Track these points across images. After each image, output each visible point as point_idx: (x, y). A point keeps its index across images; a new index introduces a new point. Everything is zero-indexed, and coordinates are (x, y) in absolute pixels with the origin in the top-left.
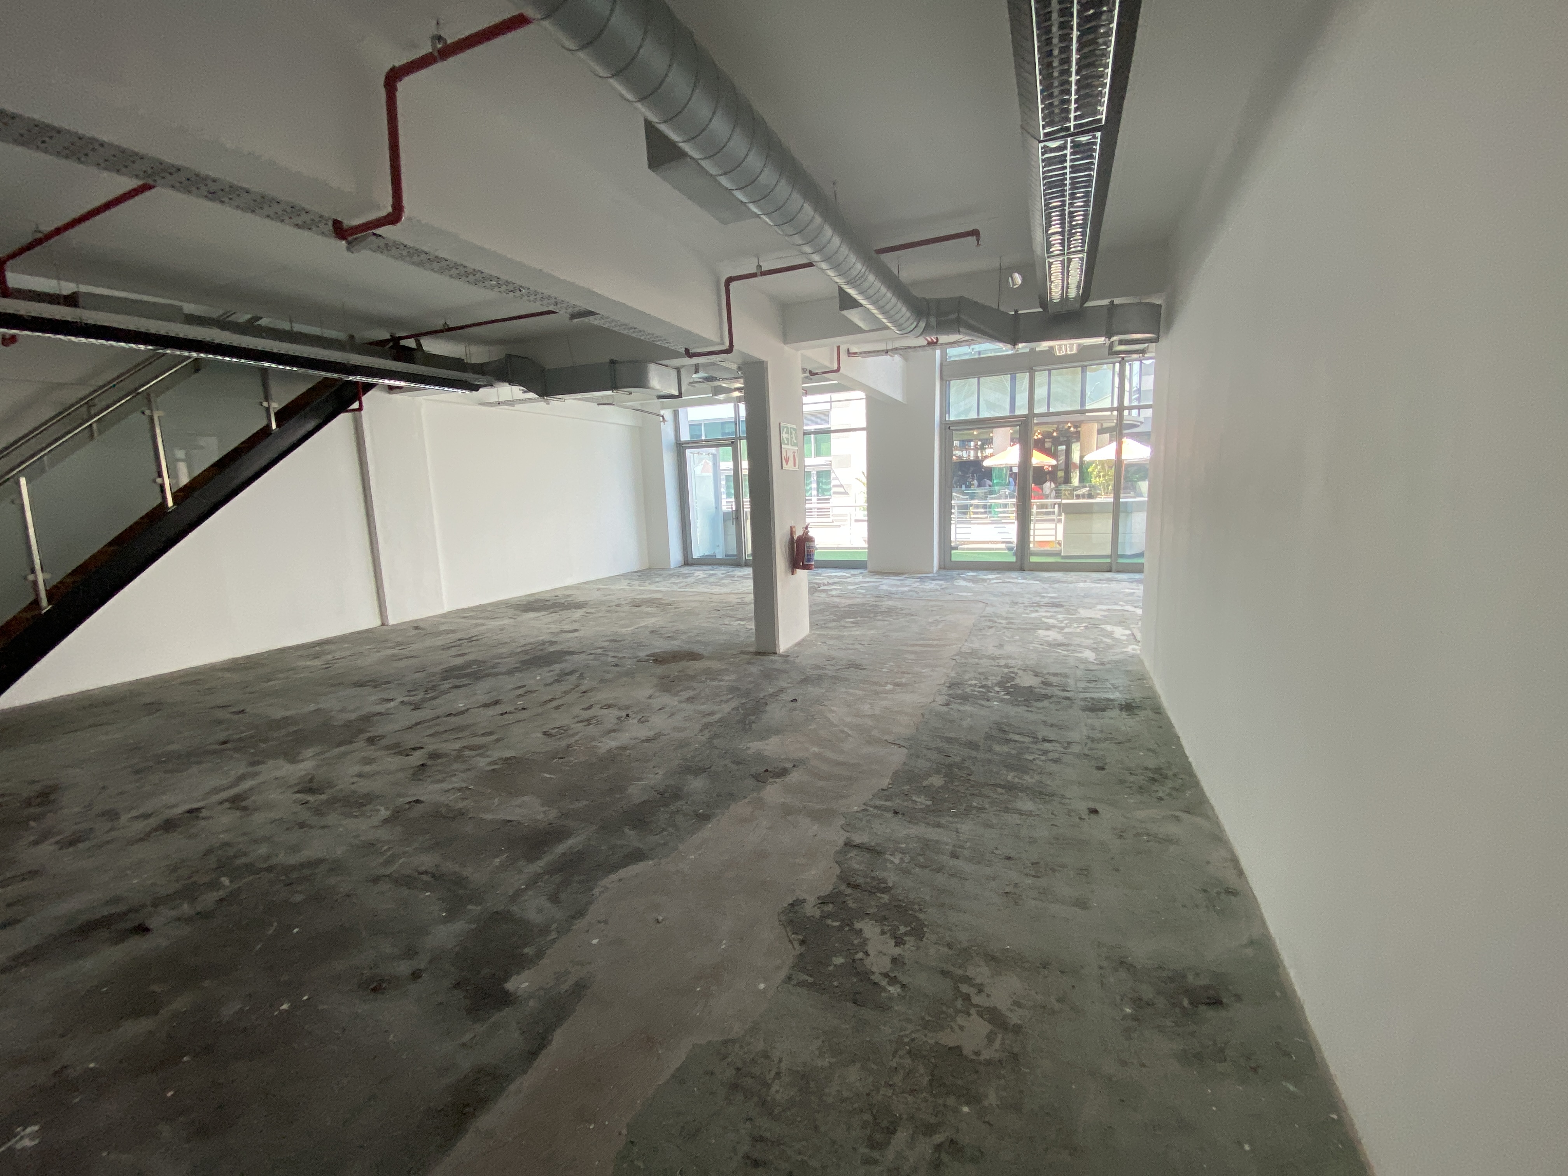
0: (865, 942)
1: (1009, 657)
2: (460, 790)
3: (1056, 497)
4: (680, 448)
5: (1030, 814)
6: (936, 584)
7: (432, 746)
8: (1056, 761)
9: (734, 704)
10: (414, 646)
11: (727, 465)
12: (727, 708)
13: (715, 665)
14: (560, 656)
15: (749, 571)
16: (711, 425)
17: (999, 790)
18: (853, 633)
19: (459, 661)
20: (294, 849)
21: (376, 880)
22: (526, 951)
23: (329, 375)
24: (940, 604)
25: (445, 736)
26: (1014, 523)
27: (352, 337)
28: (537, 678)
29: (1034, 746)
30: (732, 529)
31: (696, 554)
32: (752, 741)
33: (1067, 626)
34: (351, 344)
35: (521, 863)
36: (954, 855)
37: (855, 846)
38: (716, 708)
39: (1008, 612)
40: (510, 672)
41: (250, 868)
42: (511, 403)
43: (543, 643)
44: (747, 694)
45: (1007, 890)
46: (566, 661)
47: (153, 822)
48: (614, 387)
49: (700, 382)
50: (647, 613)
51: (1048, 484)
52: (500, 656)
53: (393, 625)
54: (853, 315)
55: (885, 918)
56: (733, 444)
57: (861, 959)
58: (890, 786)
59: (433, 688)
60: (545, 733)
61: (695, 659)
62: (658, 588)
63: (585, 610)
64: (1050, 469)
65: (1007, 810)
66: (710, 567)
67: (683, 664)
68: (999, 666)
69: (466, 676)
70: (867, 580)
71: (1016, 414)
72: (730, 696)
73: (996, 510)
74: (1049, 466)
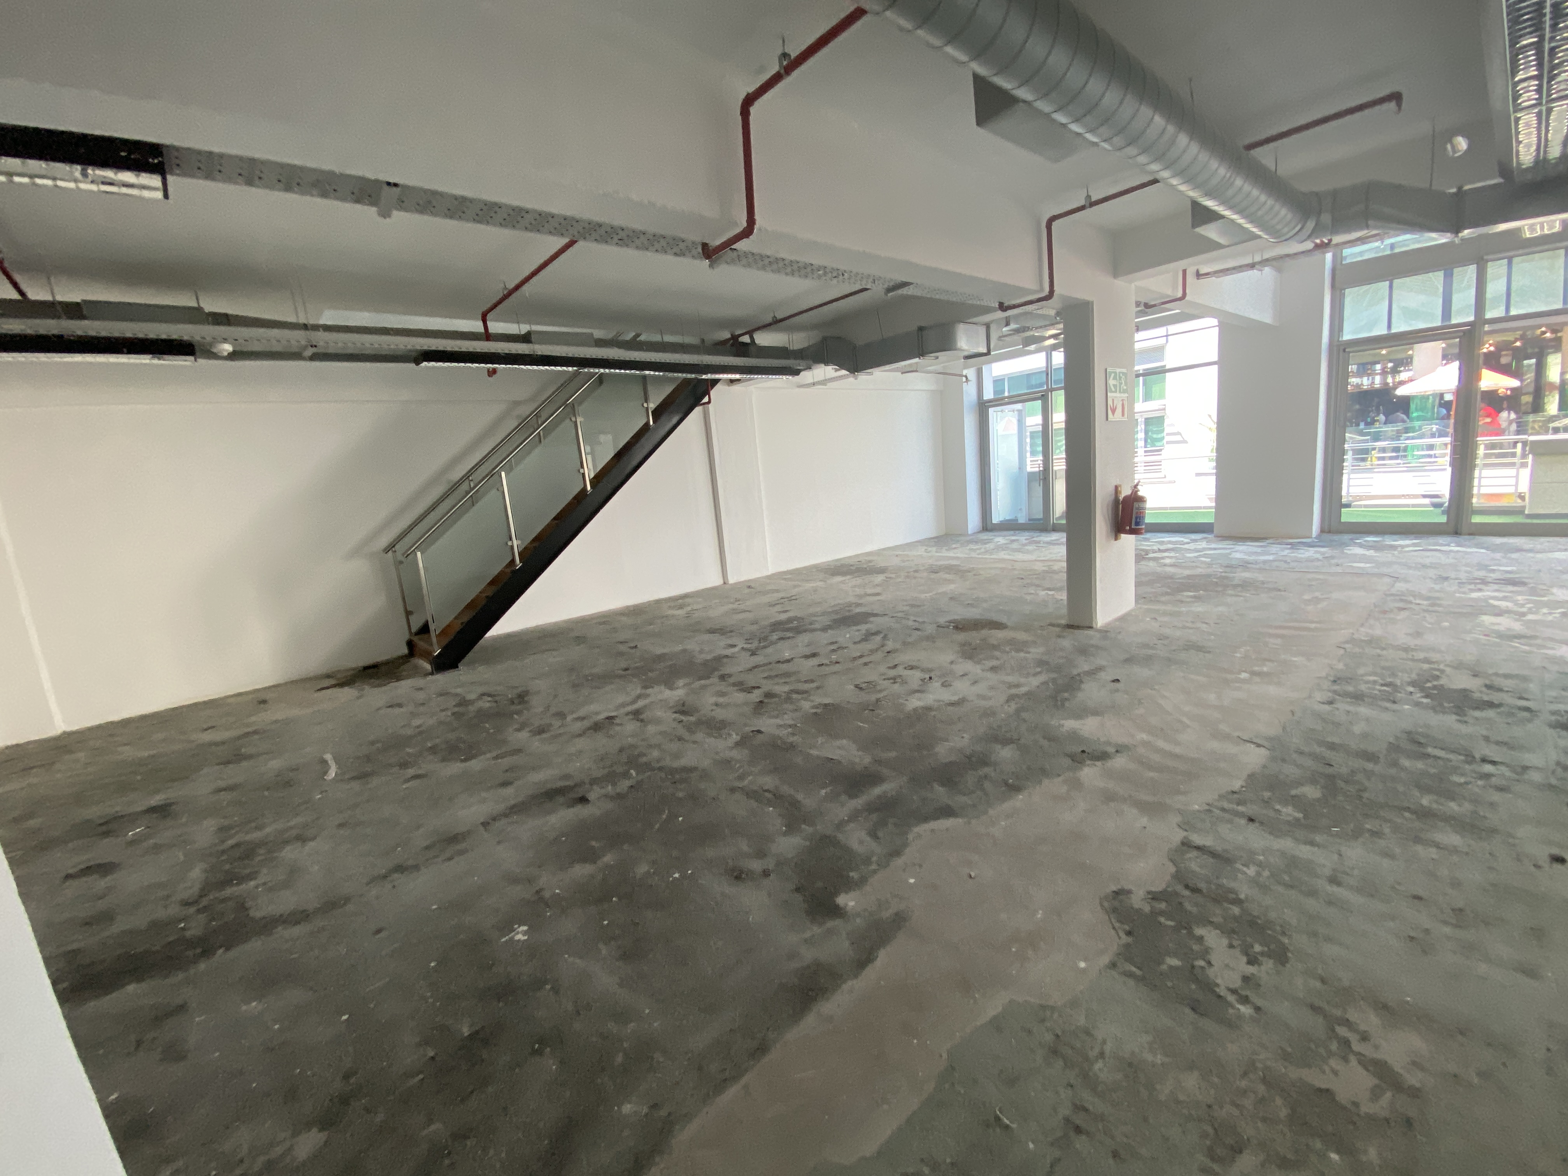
0: (1207, 951)
1: (1433, 649)
2: (790, 726)
3: (1518, 432)
4: (983, 408)
5: (1455, 850)
6: (1316, 552)
7: (767, 686)
8: (1501, 789)
9: (1042, 678)
10: (748, 603)
11: (1035, 421)
12: (1035, 682)
13: (1021, 636)
14: (864, 617)
15: (1062, 537)
16: (1014, 379)
17: (1407, 814)
18: (1193, 609)
19: (783, 617)
20: (677, 756)
21: (733, 790)
22: (851, 874)
23: (689, 376)
24: (1321, 577)
25: (777, 680)
26: (1444, 470)
27: (703, 341)
28: (847, 635)
29: (1467, 766)
30: (1039, 490)
31: (996, 519)
32: (1066, 719)
33: (1530, 612)
34: (702, 348)
35: (844, 797)
36: (1334, 880)
37: (1195, 847)
38: (1023, 680)
39: (1431, 590)
40: (824, 629)
41: (648, 766)
42: (824, 382)
43: (850, 605)
44: (1058, 669)
45: (1412, 934)
46: (871, 622)
47: (587, 723)
48: (921, 354)
49: (1010, 335)
50: (946, 580)
51: (1504, 415)
52: (814, 615)
53: (731, 584)
54: (1210, 231)
55: (1233, 931)
56: (1044, 397)
57: (1202, 968)
58: (1244, 789)
59: (765, 639)
60: (857, 686)
61: (998, 629)
62: (956, 554)
63: (886, 575)
64: (1509, 392)
65: (1418, 840)
66: (1012, 532)
67: (985, 632)
68: (1413, 660)
69: (788, 630)
70: (1213, 546)
71: (1454, 321)
72: (1039, 670)
73: (1416, 453)
74: (1507, 389)
